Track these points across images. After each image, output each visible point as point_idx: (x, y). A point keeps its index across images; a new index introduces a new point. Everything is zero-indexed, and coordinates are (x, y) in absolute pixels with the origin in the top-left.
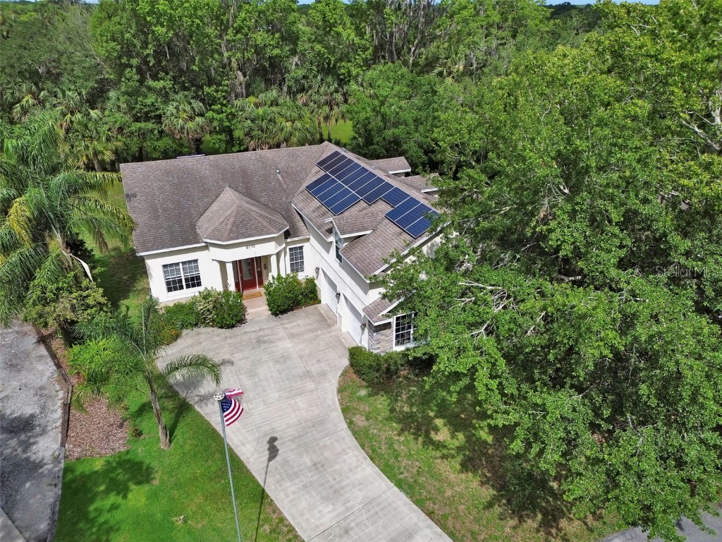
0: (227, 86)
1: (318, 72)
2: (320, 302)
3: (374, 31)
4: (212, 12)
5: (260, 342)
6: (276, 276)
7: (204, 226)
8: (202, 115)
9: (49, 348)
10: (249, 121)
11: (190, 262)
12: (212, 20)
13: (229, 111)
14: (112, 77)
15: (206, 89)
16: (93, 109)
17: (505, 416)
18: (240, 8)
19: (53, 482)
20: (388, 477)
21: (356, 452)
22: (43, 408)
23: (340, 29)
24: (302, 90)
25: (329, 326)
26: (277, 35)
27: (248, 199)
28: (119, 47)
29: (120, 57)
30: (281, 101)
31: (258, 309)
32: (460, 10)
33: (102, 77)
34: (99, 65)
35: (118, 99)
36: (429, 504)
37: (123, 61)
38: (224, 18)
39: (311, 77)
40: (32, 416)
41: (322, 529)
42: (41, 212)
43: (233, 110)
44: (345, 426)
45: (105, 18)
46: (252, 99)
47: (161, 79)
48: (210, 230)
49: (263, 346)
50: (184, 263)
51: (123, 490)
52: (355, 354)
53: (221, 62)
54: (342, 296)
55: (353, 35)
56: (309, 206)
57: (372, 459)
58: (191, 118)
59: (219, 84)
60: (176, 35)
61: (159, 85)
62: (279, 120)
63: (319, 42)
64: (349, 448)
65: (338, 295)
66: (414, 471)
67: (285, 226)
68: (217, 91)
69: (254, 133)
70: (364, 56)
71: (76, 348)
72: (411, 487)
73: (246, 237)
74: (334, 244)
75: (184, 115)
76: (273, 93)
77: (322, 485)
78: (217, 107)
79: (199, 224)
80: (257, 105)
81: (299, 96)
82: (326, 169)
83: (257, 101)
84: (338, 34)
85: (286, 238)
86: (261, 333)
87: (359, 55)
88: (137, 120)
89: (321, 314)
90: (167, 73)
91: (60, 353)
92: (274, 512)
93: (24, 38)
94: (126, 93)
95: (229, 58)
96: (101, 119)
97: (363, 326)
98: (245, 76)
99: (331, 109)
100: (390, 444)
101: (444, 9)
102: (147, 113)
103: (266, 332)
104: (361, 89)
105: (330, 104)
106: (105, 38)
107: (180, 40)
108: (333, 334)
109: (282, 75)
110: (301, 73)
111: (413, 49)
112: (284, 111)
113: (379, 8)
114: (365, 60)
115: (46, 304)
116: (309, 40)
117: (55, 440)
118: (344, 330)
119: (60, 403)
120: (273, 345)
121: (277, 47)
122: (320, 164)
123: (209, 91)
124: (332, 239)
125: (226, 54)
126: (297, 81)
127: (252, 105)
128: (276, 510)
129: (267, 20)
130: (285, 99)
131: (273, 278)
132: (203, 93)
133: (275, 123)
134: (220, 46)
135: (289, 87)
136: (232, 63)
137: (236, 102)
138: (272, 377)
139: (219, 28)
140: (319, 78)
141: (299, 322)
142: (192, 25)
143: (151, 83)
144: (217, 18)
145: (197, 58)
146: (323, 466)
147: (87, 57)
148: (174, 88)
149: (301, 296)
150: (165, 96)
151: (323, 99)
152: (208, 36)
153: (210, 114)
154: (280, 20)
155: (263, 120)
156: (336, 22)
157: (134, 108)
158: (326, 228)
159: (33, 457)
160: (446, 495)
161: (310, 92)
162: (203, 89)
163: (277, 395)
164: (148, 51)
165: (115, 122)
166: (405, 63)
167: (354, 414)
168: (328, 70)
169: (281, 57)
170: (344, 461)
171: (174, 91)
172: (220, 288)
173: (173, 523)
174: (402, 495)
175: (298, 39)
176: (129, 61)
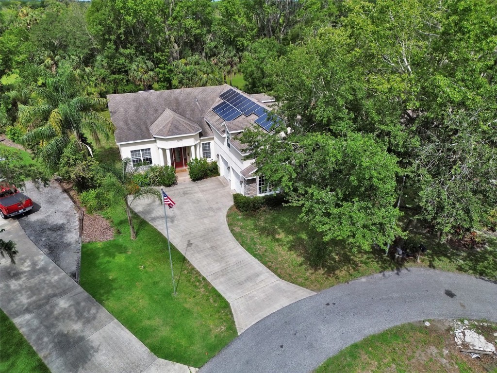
0: (168, 52)
1: (224, 43)
2: (220, 175)
3: (258, 19)
4: (160, 7)
5: (185, 193)
6: (194, 158)
7: (154, 129)
8: (152, 70)
9: (69, 195)
10: (181, 74)
11: (146, 150)
12: (159, 12)
13: (169, 68)
14: (99, 47)
15: (156, 55)
16: (87, 67)
17: (297, 202)
18: (176, 4)
19: (77, 251)
20: (249, 253)
21: (234, 242)
22: (69, 221)
23: (236, 17)
24: (214, 55)
25: (224, 187)
26: (199, 21)
27: (179, 115)
28: (104, 28)
29: (103, 35)
30: (201, 62)
31: (184, 178)
32: (312, 5)
33: (92, 47)
34: (90, 39)
35: (102, 61)
36: (270, 264)
37: (106, 37)
38: (167, 11)
39: (219, 47)
40: (63, 224)
41: (213, 272)
42: (66, 118)
43: (172, 67)
44: (229, 231)
45: (95, 11)
46: (183, 61)
47: (128, 48)
48: (157, 131)
49: (186, 196)
50: (142, 150)
51: (113, 256)
52: (236, 197)
53: (165, 38)
54: (231, 168)
55: (245, 21)
56: (213, 119)
57: (242, 245)
58: (146, 72)
59: (163, 51)
60: (138, 21)
61: (127, 51)
62: (199, 73)
63: (225, 25)
64: (230, 240)
65: (229, 168)
66: (264, 250)
67: (199, 130)
68: (162, 56)
69: (184, 81)
70: (252, 34)
71: (84, 193)
72: (260, 256)
73: (177, 135)
74: (226, 138)
75: (142, 70)
76: (196, 57)
77: (215, 255)
78: (161, 66)
79: (151, 128)
80: (186, 64)
81: (212, 59)
82: (224, 98)
83: (186, 62)
84: (236, 20)
85: (200, 137)
86: (186, 189)
87: (249, 33)
88: (113, 73)
89: (220, 181)
90: (132, 45)
91: (75, 197)
92: (190, 266)
93: (47, 24)
94: (107, 57)
95: (169, 36)
96: (91, 73)
97: (241, 182)
98: (179, 47)
99: (232, 67)
100: (252, 239)
101: (301, 5)
102: (120, 69)
103: (188, 189)
104: (250, 54)
105: (231, 64)
106: (95, 23)
107: (140, 24)
108: (226, 190)
109: (202, 46)
110: (213, 44)
111: (283, 29)
112: (202, 68)
113: (261, 4)
114: (253, 36)
115: (70, 166)
116: (218, 24)
117: (76, 234)
118: (232, 189)
119: (77, 219)
120: (192, 195)
121: (198, 28)
122: (221, 96)
123: (157, 55)
124: (225, 135)
125: (167, 33)
126: (211, 50)
127: (183, 64)
128: (191, 265)
129: (193, 12)
130: (203, 60)
131: (193, 159)
132: (153, 57)
133: (197, 75)
134: (164, 28)
135: (206, 53)
136: (171, 39)
137: (173, 63)
138: (191, 210)
139: (163, 17)
140: (224, 47)
141: (207, 185)
142: (147, 15)
143: (122, 50)
144: (162, 11)
145: (150, 36)
146: (216, 248)
147: (84, 34)
148: (136, 53)
149: (208, 171)
150: (131, 58)
151: (226, 61)
152: (157, 22)
153: (157, 69)
154: (201, 12)
155: (189, 73)
156: (234, 13)
157: (112, 66)
158: (222, 130)
159: (65, 241)
160: (279, 260)
161: (219, 57)
162: (153, 54)
163: (193, 217)
164: (120, 31)
165: (100, 75)
166: (278, 38)
167: (234, 226)
168: (230, 42)
169: (201, 34)
170: (227, 246)
171: (136, 56)
172: (162, 164)
173: (138, 268)
174: (256, 260)
175: (211, 23)
176: (109, 37)
